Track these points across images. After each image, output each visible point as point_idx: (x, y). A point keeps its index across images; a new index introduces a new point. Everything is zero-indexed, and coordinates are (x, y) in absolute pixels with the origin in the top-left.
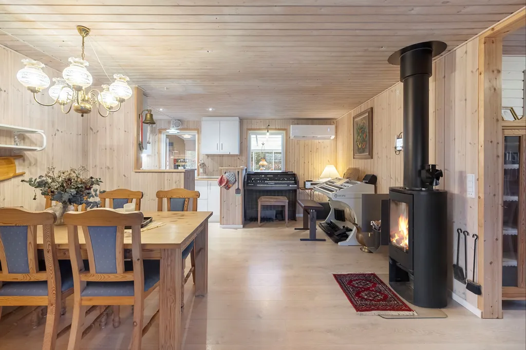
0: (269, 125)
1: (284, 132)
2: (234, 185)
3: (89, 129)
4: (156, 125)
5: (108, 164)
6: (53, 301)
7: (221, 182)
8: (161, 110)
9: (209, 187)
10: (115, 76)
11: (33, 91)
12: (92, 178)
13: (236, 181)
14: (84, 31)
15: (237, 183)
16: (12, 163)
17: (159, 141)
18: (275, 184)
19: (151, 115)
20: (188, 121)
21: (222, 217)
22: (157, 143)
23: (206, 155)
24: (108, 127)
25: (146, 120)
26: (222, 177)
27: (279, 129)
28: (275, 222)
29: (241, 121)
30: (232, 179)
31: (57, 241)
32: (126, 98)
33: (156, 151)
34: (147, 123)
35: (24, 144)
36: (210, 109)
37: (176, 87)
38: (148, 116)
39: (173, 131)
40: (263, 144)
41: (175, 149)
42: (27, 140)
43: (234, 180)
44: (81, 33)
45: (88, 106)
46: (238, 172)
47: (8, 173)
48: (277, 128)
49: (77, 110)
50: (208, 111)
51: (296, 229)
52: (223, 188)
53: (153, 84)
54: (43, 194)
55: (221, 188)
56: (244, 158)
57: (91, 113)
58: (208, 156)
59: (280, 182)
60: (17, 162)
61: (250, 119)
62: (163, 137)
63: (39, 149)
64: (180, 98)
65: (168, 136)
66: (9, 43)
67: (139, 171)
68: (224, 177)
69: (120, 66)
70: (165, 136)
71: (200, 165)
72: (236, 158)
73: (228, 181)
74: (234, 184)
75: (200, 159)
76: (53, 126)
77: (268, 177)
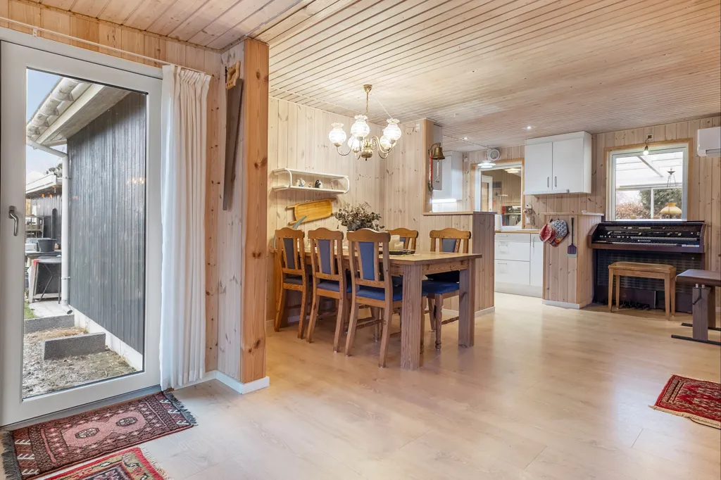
0: (650, 137)
1: (687, 145)
2: (566, 240)
3: (385, 171)
4: (468, 160)
5: (401, 208)
6: (342, 297)
7: (543, 235)
8: (466, 138)
9: (532, 243)
10: (388, 121)
11: (337, 145)
12: (373, 213)
13: (568, 232)
14: (368, 87)
15: (570, 236)
16: (329, 204)
17: (472, 179)
18: (653, 241)
19: (440, 149)
20: (509, 149)
21: (547, 287)
22: (469, 184)
23: (536, 196)
24: (401, 167)
25: (435, 155)
26: (546, 227)
27: (673, 141)
28: (653, 312)
29: (594, 137)
30: (561, 230)
31: (344, 254)
32: (396, 139)
33: (468, 194)
34: (436, 159)
35: (338, 188)
36: (529, 128)
37: (466, 111)
38: (437, 151)
39: (487, 165)
40: (671, 173)
41: (503, 192)
42: (339, 186)
43: (566, 231)
44: (366, 90)
45: (369, 151)
46: (573, 219)
47: (327, 212)
48: (669, 139)
49: (363, 156)
50: (526, 132)
51: (683, 324)
52: (548, 244)
53: (440, 113)
54: (342, 224)
55: (545, 243)
56: (599, 198)
57: (372, 157)
58: (538, 198)
59: (666, 238)
60: (333, 204)
61: (612, 131)
62: (478, 174)
63: (345, 192)
64: (478, 122)
65: (484, 173)
66: (329, 108)
67: (427, 214)
68: (548, 226)
69: (403, 104)
70: (480, 173)
71: (526, 212)
72: (584, 199)
73: (553, 234)
74: (564, 237)
75: (526, 203)
76: (356, 172)
77: (640, 231)
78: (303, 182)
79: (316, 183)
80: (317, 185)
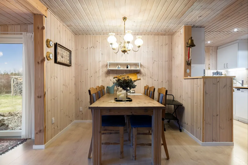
3: (172, 57)
5: (177, 75)
16: (136, 75)
24: (177, 54)
38: (190, 42)
63: (139, 69)
78: (120, 67)
79: (127, 66)
80: (127, 67)
